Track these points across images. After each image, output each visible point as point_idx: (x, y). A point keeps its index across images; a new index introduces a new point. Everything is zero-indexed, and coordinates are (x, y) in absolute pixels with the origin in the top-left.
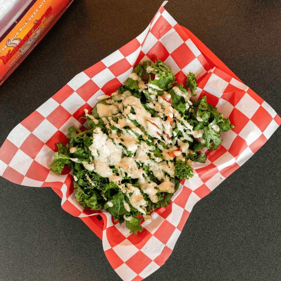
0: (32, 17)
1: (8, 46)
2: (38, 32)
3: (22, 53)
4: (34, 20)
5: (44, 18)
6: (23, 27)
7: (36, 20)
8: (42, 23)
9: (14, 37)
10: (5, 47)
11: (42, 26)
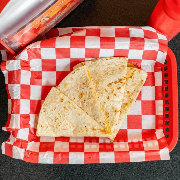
0: (62, 2)
1: (41, 22)
2: (62, 13)
3: (47, 27)
4: (63, 5)
5: (69, 4)
6: (54, 9)
7: (64, 5)
8: (66, 8)
9: (46, 16)
10: (39, 22)
11: (66, 10)
